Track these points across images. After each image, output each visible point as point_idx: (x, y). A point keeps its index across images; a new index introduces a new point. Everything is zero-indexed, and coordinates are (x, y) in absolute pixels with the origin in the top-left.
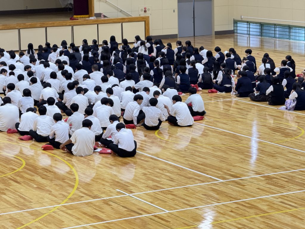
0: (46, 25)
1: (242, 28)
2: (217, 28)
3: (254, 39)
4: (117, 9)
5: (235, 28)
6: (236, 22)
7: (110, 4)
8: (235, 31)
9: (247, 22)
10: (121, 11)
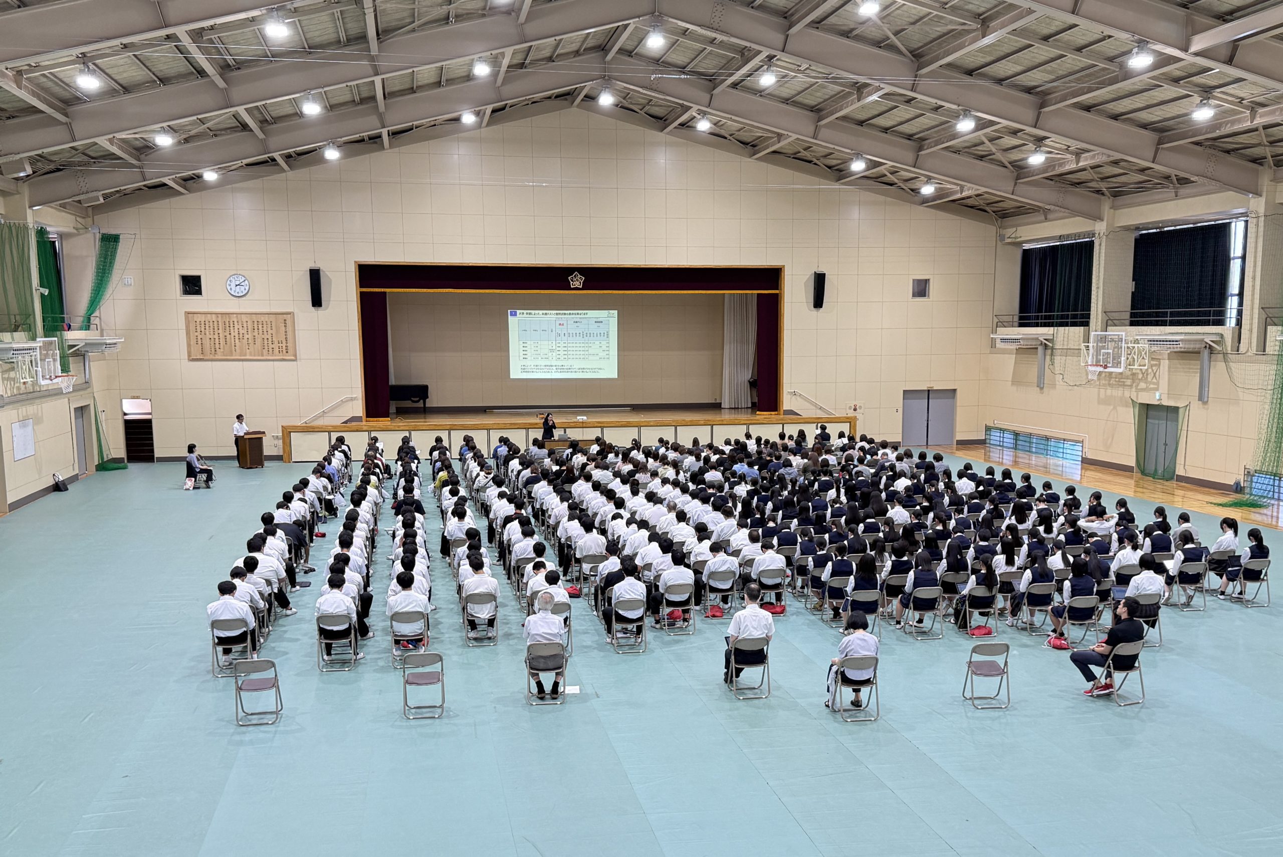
0: (711, 423)
1: (995, 436)
2: (960, 436)
3: (1009, 453)
4: (816, 405)
5: (988, 437)
6: (988, 429)
7: (806, 399)
8: (988, 441)
9: (1001, 429)
10: (821, 408)
